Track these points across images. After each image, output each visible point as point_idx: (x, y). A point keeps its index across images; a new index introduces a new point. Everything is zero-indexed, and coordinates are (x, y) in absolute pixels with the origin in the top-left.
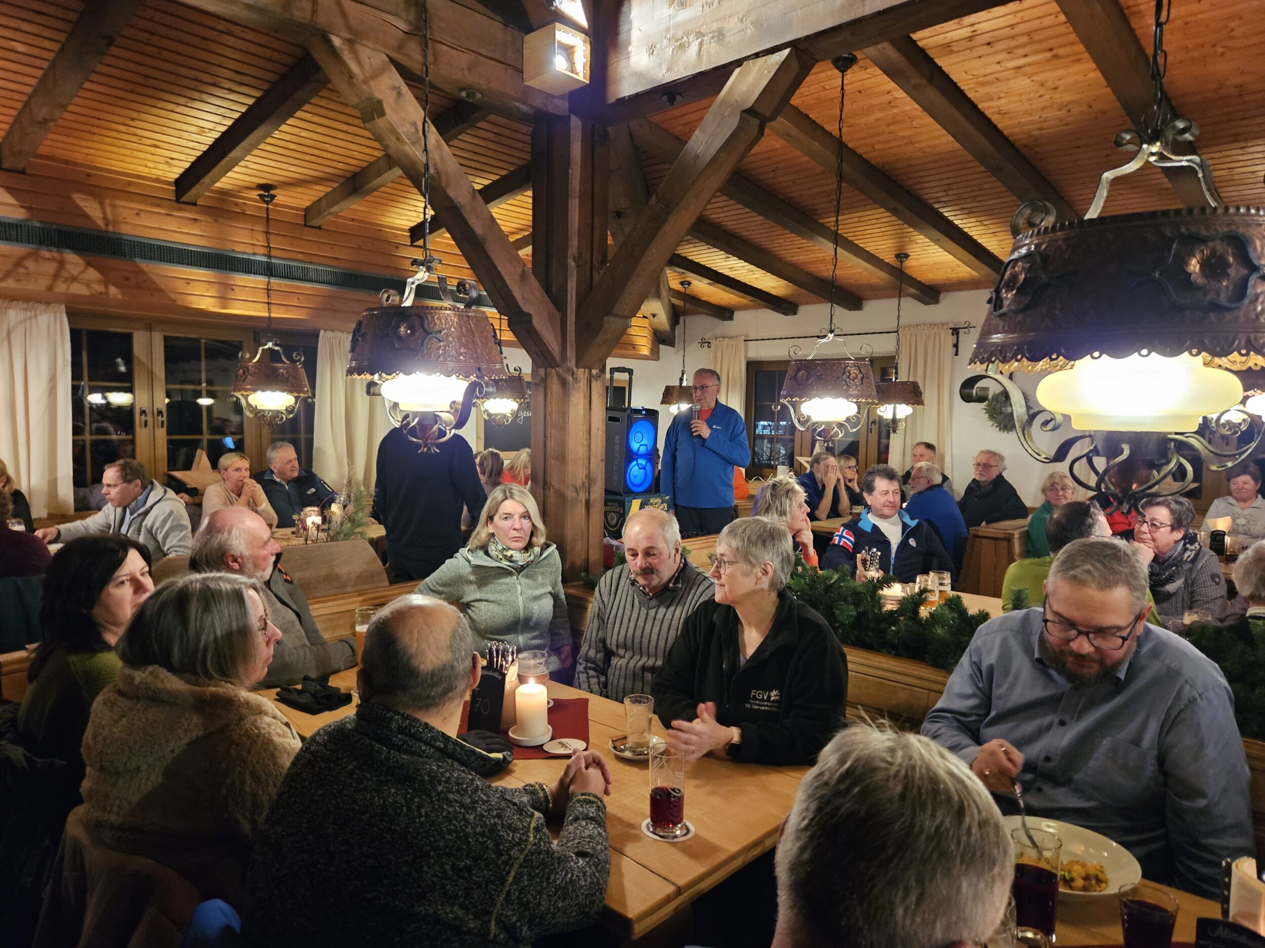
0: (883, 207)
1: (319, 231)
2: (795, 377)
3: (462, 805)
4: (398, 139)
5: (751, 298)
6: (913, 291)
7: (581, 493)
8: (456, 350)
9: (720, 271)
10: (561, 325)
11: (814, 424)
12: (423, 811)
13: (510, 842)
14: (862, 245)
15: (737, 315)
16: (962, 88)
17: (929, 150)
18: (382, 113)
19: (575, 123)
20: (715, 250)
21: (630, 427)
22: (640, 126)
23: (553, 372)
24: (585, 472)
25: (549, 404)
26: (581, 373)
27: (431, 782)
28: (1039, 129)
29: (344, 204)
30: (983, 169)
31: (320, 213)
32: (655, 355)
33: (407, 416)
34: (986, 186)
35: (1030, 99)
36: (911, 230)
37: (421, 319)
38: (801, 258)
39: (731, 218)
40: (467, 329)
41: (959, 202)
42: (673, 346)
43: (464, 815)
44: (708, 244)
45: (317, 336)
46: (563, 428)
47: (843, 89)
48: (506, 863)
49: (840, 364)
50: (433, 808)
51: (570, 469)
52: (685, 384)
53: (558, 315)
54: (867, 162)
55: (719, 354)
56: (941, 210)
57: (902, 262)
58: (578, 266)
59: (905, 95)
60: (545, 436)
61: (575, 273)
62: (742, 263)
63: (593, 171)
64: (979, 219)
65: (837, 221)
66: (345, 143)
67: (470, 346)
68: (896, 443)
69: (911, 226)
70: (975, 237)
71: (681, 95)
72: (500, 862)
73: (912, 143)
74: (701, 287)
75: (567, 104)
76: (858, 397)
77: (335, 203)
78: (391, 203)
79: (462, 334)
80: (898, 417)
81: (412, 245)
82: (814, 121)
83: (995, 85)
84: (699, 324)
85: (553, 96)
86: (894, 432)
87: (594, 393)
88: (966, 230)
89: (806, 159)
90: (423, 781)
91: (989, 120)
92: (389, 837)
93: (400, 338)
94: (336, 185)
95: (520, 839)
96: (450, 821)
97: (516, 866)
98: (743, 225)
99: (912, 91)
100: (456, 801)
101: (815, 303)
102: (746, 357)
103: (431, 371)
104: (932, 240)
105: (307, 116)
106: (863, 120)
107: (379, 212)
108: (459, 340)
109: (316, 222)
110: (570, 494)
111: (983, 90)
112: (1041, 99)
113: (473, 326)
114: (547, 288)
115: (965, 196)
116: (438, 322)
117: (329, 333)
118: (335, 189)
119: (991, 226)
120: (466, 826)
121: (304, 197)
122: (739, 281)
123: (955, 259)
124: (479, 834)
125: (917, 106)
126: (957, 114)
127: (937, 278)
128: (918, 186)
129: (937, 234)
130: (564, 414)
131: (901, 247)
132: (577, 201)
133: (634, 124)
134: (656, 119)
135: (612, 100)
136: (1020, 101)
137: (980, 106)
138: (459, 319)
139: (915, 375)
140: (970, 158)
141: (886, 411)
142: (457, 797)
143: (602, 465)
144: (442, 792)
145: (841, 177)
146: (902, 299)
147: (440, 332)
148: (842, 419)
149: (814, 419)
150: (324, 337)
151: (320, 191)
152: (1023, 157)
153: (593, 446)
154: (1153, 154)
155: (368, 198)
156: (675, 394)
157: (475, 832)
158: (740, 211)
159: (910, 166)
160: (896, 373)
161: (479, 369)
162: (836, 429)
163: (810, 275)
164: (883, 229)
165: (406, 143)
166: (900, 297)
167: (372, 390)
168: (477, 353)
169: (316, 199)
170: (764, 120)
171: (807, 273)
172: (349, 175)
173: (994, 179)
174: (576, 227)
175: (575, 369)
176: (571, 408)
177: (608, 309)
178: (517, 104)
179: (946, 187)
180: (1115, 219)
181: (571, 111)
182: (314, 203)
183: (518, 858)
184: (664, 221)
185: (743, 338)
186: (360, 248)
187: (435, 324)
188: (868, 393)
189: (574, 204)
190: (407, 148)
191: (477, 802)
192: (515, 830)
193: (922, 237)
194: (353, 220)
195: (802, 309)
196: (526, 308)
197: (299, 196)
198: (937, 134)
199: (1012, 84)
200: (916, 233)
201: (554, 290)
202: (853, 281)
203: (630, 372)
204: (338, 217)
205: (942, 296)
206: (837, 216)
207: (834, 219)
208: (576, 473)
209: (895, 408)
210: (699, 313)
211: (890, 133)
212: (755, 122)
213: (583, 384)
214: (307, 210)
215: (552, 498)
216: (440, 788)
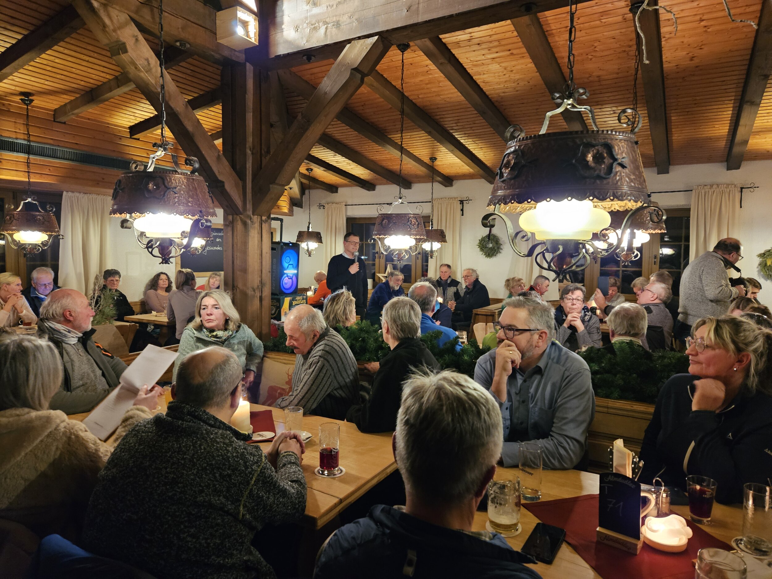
0: (423, 130)
1: (63, 125)
2: (381, 224)
3: (224, 443)
4: (136, 68)
5: (348, 180)
6: (439, 179)
7: (256, 291)
8: (186, 200)
9: (331, 163)
10: (243, 189)
11: (391, 251)
12: (202, 447)
13: (252, 461)
14: (411, 152)
15: (340, 190)
16: (465, 67)
17: (448, 100)
18: (125, 51)
19: (249, 68)
20: (328, 150)
21: (282, 253)
22: (285, 73)
23: (238, 217)
24: (259, 279)
25: (235, 237)
26: (256, 218)
27: (207, 433)
28: (504, 93)
29: (84, 108)
30: (476, 112)
31: (65, 114)
32: (291, 213)
33: (151, 241)
34: (477, 122)
35: (499, 76)
36: (438, 144)
37: (163, 180)
38: (377, 157)
39: (338, 132)
40: (193, 187)
41: (462, 130)
42: (302, 208)
43: (226, 448)
44: (324, 146)
45: (61, 195)
46: (245, 252)
47: (403, 61)
48: (250, 473)
49: (406, 216)
50: (208, 445)
51: (250, 277)
52: (310, 230)
53: (240, 183)
54: (415, 104)
55: (330, 213)
56: (454, 134)
57: (433, 162)
58: (252, 154)
59: (436, 68)
60: (233, 257)
61: (251, 158)
62: (344, 159)
63: (260, 97)
64: (474, 140)
65: (402, 136)
66: (87, 68)
67: (195, 197)
68: (432, 264)
69: (438, 142)
70: (471, 150)
71: (314, 56)
72: (247, 472)
73: (439, 95)
74: (319, 172)
75: (244, 56)
76: (416, 235)
77: (78, 107)
78: (116, 109)
79: (189, 189)
80: (433, 249)
81: (131, 138)
82: (386, 79)
83: (481, 67)
84: (317, 194)
85: (235, 50)
86: (431, 257)
87: (264, 231)
88: (467, 146)
89: (382, 100)
90: (202, 433)
91: (478, 86)
92: (183, 462)
93: (149, 191)
94: (78, 96)
95: (257, 460)
96: (218, 450)
97: (256, 475)
98: (345, 136)
99: (440, 66)
100: (221, 442)
101: (384, 184)
102: (346, 215)
103: (171, 212)
104: (449, 150)
105: (61, 49)
106: (413, 80)
107: (108, 115)
108: (188, 193)
109: (63, 119)
110: (250, 292)
111: (476, 69)
112: (504, 77)
113: (196, 185)
114: (233, 166)
115: (466, 126)
116: (174, 182)
117: (70, 194)
118: (77, 98)
119: (480, 144)
120: (228, 453)
121: (55, 102)
122: (341, 170)
123: (461, 162)
124: (235, 456)
125: (442, 75)
126: (462, 81)
127: (452, 172)
128: (442, 120)
129: (452, 147)
130: (245, 243)
131: (433, 153)
132: (251, 114)
133: (281, 72)
134: (294, 69)
135: (272, 56)
136: (494, 76)
137: (474, 78)
138: (187, 180)
139: (441, 226)
140: (469, 106)
141: (427, 246)
142: (222, 440)
143: (269, 275)
144: (213, 438)
145: (402, 112)
146: (434, 183)
147: (176, 188)
148: (407, 247)
149: (392, 247)
150: (65, 195)
151: (66, 99)
152: (496, 107)
153: (264, 263)
154: (569, 105)
155: (101, 105)
156: (305, 236)
157: (233, 456)
158: (344, 128)
159: (438, 108)
160: (432, 225)
161: (201, 212)
162: (404, 253)
163: (383, 168)
164: (423, 143)
165: (142, 71)
166: (433, 182)
167: (125, 225)
168: (199, 201)
169: (63, 104)
170: (364, 75)
171: (381, 166)
172: (88, 89)
173: (481, 118)
174: (251, 130)
175: (252, 216)
176: (250, 240)
177: (273, 180)
178: (212, 53)
179: (456, 121)
180: (555, 134)
181: (247, 60)
182: (61, 107)
183: (257, 471)
184: (307, 129)
185: (344, 204)
186: (94, 138)
187: (172, 183)
188: (421, 233)
189: (250, 117)
190: (142, 74)
191: (233, 442)
192: (254, 456)
193: (444, 148)
194: (89, 119)
195: (378, 188)
196: (220, 178)
197: (51, 101)
198: (452, 91)
199: (490, 67)
200: (441, 146)
201: (238, 167)
202: (406, 172)
203: (281, 220)
204: (78, 116)
205: (454, 182)
206: (402, 133)
207: (400, 135)
208: (254, 279)
209: (432, 244)
210: (317, 188)
211: (427, 89)
212: (359, 76)
213: (257, 225)
214: (55, 111)
215: (238, 295)
216: (212, 436)
